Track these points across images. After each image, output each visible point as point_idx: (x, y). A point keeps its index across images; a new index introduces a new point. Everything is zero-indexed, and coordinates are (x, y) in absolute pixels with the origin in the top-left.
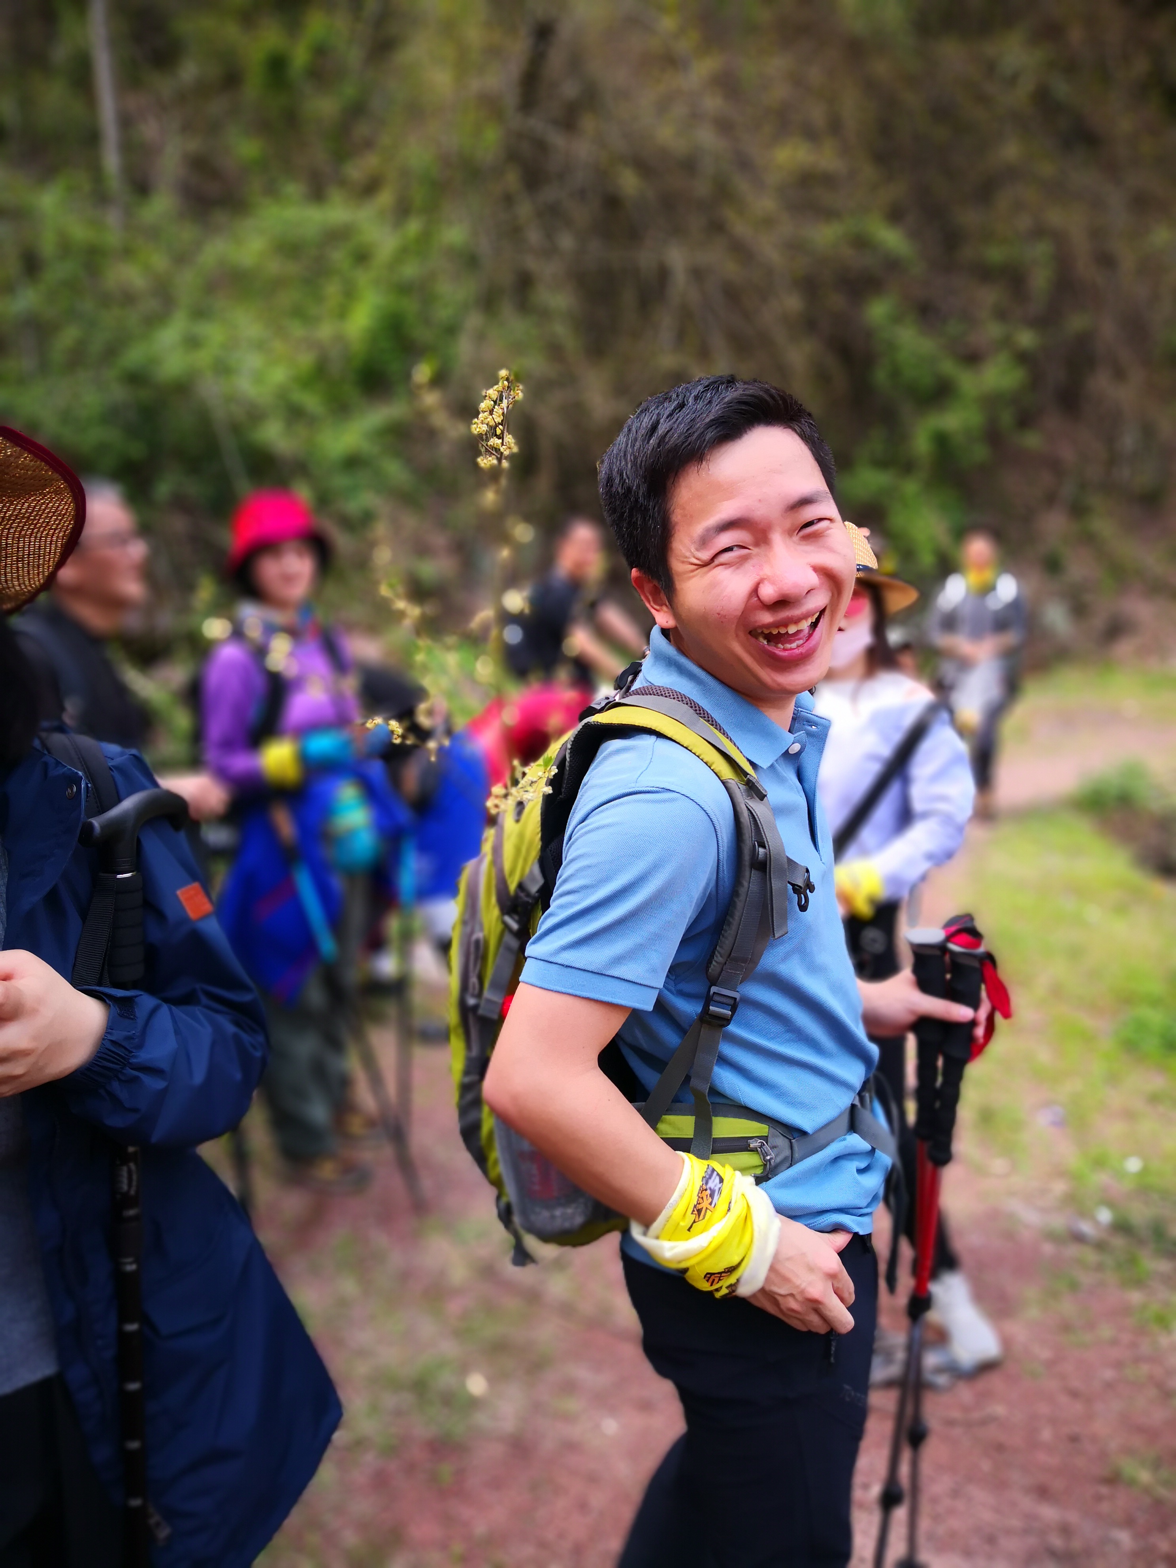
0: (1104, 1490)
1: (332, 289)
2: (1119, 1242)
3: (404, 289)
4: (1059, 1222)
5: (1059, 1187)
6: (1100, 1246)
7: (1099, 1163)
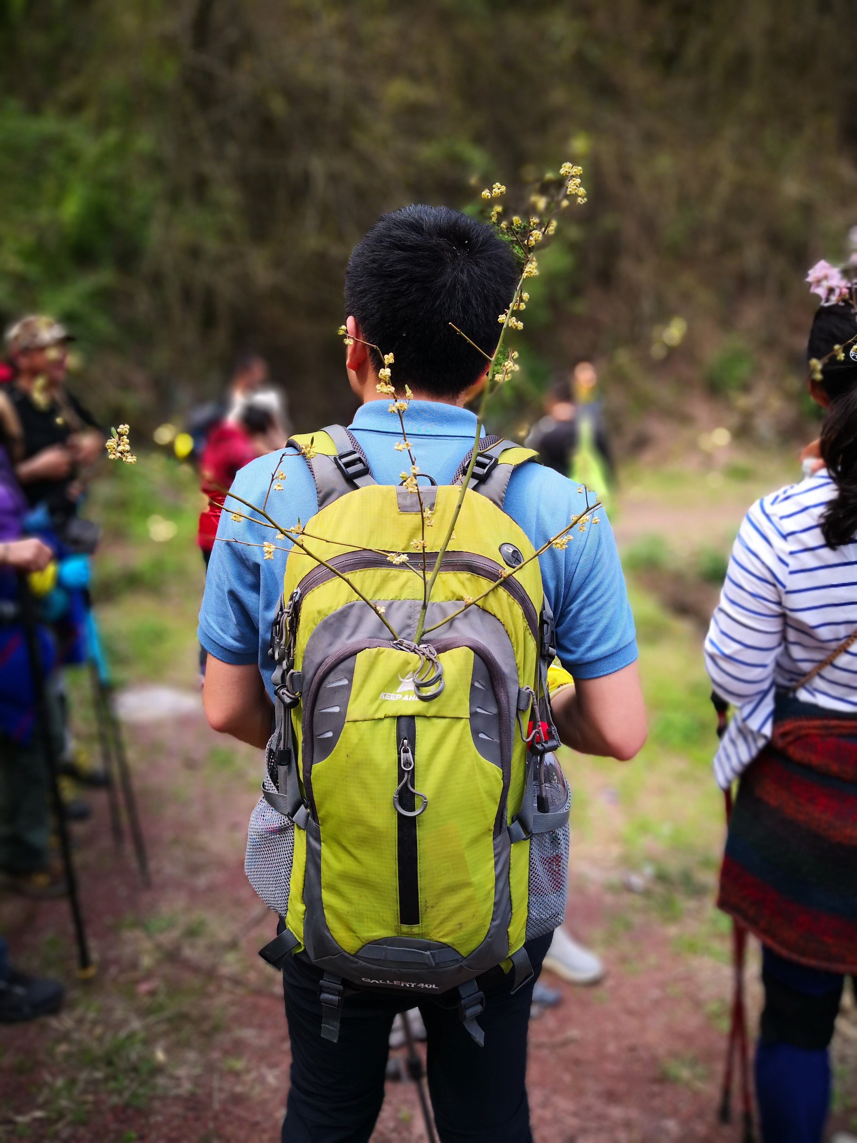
0: (656, 1088)
1: (49, 185)
2: (659, 889)
3: (105, 185)
4: (615, 877)
5: (615, 851)
6: (647, 893)
7: (643, 829)
